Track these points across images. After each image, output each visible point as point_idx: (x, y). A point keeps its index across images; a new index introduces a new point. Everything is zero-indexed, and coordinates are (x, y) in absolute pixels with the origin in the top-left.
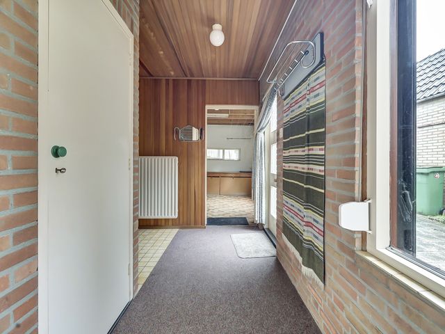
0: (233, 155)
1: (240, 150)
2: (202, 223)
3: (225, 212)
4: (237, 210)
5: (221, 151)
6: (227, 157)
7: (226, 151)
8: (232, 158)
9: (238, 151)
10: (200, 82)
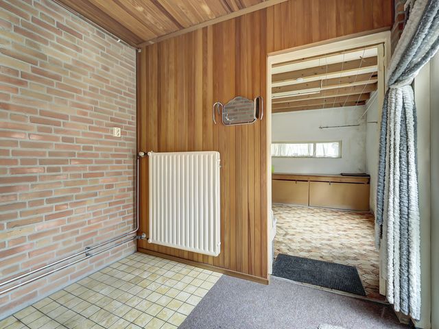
0: (330, 150)
1: (341, 143)
2: (263, 272)
3: (314, 243)
4: (336, 243)
5: (312, 145)
6: (319, 153)
7: (317, 145)
8: (328, 155)
9: (337, 145)
10: (257, 16)
